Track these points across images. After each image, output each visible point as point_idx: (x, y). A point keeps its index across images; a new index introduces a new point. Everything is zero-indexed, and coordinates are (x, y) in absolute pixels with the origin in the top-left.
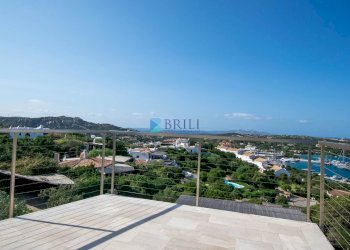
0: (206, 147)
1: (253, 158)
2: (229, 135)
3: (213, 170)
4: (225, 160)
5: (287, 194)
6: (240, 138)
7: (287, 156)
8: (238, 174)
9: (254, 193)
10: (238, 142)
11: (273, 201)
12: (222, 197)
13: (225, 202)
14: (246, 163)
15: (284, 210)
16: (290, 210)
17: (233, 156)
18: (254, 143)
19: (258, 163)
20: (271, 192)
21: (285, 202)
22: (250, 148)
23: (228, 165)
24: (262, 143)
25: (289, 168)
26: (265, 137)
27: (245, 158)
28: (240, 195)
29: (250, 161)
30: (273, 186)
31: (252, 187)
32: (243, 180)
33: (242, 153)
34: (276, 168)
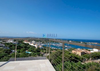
0: (20, 42)
1: (34, 44)
2: (27, 38)
3: (22, 49)
4: (26, 45)
5: (43, 53)
6: (30, 39)
7: (43, 43)
8: (30, 49)
9: (34, 54)
10: (30, 40)
11: (39, 56)
12: (25, 57)
13: (25, 58)
14: (32, 46)
15: (42, 57)
16: (43, 57)
17: (28, 44)
18: (34, 40)
19: (36, 46)
20: (39, 53)
21: (42, 55)
22: (33, 42)
23: (27, 47)
24: (37, 40)
25: (43, 46)
26: (37, 38)
27: (32, 45)
28: (30, 55)
29: (33, 45)
30: (39, 52)
31: (34, 52)
32: (31, 51)
33: (31, 43)
34: (40, 47)
